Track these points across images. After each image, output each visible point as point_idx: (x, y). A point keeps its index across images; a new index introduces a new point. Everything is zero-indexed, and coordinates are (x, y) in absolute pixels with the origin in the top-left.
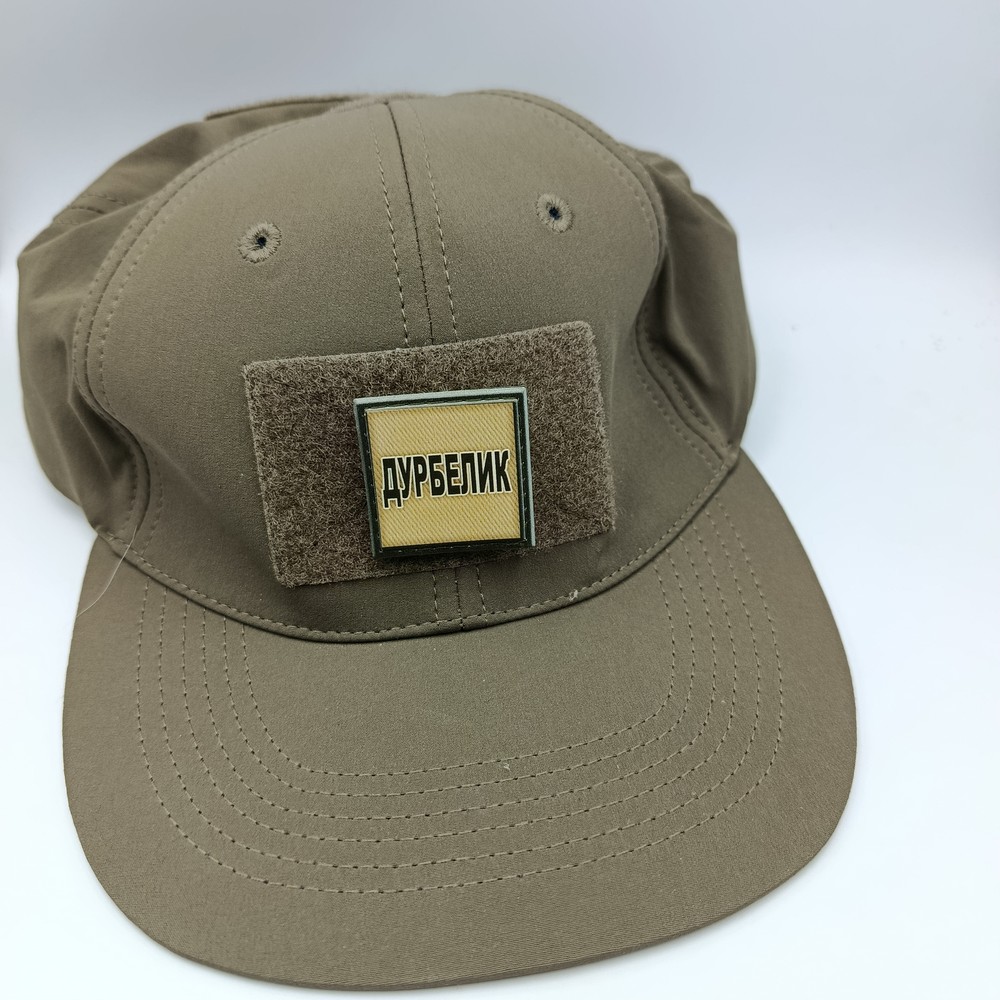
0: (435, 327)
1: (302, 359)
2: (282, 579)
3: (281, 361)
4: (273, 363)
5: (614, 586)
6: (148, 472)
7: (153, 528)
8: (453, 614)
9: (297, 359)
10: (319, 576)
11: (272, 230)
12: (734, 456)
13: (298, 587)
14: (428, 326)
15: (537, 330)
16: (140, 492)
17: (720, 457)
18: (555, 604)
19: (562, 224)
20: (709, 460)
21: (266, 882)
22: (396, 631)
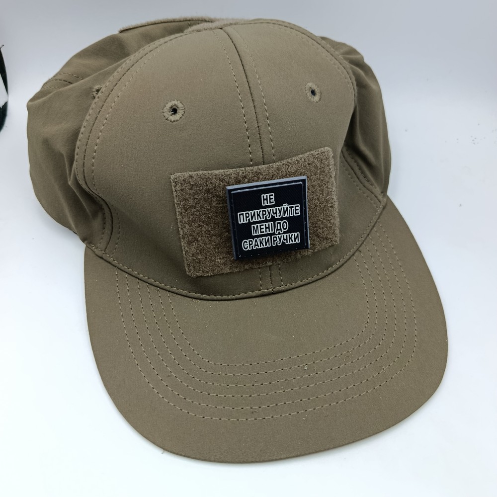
0: (265, 156)
1: (201, 172)
2: (190, 274)
3: (190, 173)
4: (186, 174)
5: (338, 269)
6: (112, 218)
7: (117, 244)
8: (269, 287)
9: (198, 172)
10: (208, 272)
11: (180, 105)
12: (385, 200)
13: (197, 277)
14: (262, 156)
15: (308, 153)
16: (108, 226)
17: (380, 202)
18: (313, 279)
19: (316, 98)
20: (374, 203)
21: (204, 417)
22: (242, 295)
